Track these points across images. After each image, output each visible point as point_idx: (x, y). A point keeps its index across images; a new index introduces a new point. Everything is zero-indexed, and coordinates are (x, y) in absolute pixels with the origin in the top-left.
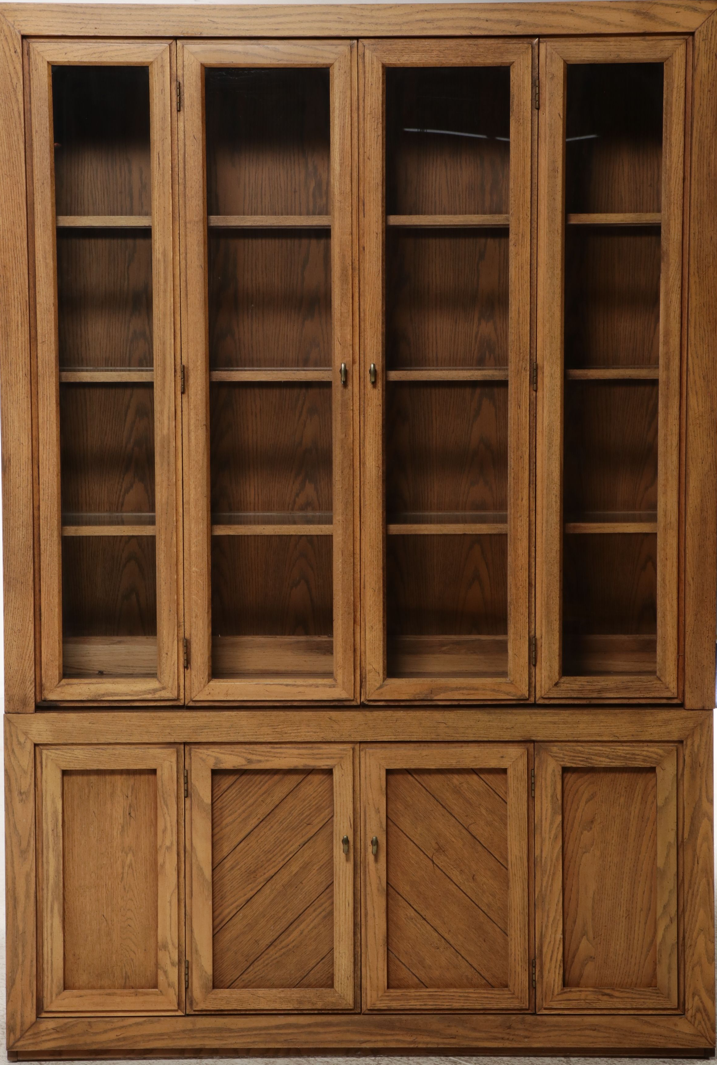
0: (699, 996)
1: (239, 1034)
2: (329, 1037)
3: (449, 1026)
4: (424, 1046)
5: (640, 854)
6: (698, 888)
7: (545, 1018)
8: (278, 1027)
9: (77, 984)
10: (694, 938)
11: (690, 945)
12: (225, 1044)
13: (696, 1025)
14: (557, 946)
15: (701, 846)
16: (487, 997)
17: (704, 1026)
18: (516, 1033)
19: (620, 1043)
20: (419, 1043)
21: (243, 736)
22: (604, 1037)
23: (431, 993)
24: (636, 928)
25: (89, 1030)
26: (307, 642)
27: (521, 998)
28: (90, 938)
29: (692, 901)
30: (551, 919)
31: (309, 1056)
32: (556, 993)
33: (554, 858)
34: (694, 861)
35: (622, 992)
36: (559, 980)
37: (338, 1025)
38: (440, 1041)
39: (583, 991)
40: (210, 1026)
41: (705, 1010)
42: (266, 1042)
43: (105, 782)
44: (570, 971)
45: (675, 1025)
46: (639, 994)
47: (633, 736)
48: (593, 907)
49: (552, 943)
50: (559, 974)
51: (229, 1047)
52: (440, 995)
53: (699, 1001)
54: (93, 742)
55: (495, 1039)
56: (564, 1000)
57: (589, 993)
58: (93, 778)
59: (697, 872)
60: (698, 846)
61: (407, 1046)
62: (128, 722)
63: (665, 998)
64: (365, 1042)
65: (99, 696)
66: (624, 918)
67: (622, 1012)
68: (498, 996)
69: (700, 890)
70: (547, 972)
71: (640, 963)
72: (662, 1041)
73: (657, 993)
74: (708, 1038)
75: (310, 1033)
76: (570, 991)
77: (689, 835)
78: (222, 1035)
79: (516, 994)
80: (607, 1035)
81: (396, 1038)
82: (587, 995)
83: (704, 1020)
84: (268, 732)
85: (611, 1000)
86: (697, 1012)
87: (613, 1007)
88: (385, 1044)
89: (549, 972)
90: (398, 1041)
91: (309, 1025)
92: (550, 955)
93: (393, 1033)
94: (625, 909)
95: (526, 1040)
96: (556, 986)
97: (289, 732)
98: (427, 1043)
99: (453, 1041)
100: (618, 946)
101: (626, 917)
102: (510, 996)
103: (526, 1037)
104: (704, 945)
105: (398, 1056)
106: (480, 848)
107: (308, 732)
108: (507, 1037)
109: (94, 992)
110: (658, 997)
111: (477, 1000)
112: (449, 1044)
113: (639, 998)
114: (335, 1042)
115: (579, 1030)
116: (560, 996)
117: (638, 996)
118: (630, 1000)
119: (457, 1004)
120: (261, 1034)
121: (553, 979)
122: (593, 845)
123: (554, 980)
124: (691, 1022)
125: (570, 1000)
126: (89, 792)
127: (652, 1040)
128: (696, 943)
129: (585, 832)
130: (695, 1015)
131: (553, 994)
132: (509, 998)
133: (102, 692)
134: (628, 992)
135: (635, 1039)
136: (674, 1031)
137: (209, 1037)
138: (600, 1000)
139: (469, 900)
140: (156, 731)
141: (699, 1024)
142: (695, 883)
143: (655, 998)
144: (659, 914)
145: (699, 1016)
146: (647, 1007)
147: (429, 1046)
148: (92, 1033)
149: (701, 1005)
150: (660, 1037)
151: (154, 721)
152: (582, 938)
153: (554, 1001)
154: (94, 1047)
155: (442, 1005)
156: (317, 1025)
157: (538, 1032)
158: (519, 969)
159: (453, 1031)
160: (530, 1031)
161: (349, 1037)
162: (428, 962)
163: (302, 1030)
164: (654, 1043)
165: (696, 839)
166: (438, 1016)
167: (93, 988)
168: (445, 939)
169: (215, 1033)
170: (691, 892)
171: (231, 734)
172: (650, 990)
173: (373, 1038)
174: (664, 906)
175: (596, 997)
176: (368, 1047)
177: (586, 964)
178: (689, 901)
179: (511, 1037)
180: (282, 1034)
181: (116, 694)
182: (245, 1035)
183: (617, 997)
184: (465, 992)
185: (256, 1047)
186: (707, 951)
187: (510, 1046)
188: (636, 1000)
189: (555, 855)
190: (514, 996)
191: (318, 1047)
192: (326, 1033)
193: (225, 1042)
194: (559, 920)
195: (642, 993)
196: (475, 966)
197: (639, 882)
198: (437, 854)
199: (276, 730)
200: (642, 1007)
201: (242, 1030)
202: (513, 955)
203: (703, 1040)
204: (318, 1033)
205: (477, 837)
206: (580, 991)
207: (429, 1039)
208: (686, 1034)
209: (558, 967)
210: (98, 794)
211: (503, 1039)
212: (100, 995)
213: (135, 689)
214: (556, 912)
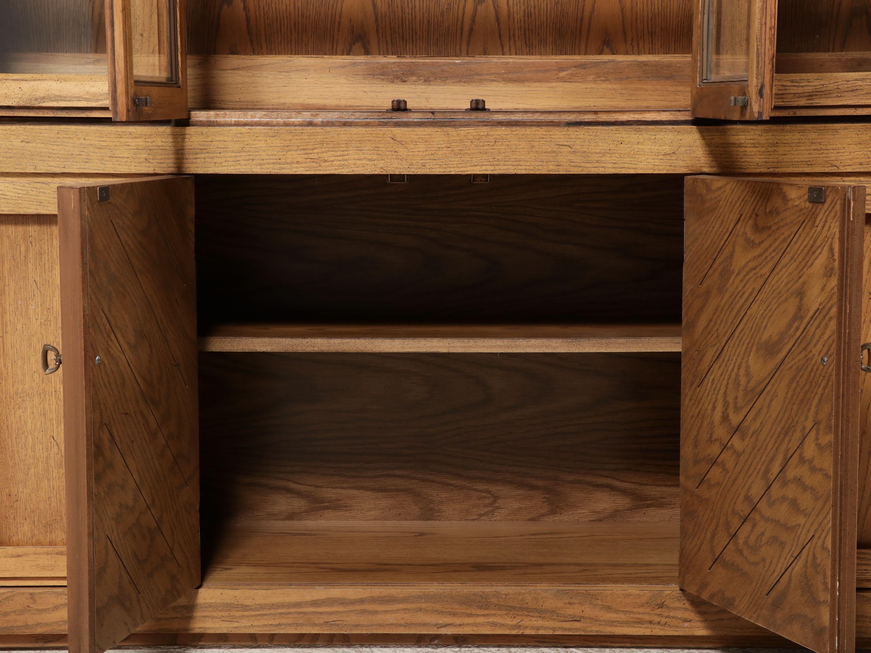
1: (256, 613)
2: (391, 618)
4: (533, 632)
8: (315, 603)
9: (14, 539)
12: (236, 627)
18: (671, 614)
20: (526, 628)
21: (260, 164)
25: (31, 606)
26: (366, 63)
28: (32, 471)
31: (362, 646)
37: (405, 600)
38: (557, 624)
40: (213, 601)
42: (297, 625)
43: (52, 235)
47: (861, 164)
51: (242, 631)
54: (28, 171)
55: (640, 622)
58: (33, 230)
61: (507, 632)
62: (83, 141)
64: (446, 625)
65: (36, 99)
75: (363, 612)
78: (232, 613)
81: (491, 620)
84: (298, 160)
88: (475, 629)
90: (494, 625)
91: (362, 601)
93: (486, 612)
95: (686, 624)
97: (330, 159)
98: (538, 629)
99: (577, 625)
103: (685, 621)
105: (495, 647)
107: (360, 160)
108: (657, 619)
109: (39, 549)
112: (570, 630)
114: (401, 625)
120: (289, 613)
126: (27, 250)
133: (40, 94)
137: (213, 617)
140: (126, 155)
147: (541, 632)
148: (37, 610)
151: (121, 140)
154: (39, 631)
156: (373, 600)
159: (576, 610)
161: (421, 618)
163: (351, 608)
167: (39, 544)
169: (221, 611)
171: (242, 162)
173: (457, 621)
176: (449, 633)
179: (664, 620)
180: (321, 613)
181: (64, 99)
182: (265, 615)
185: (282, 632)
187: (662, 633)
191: (375, 632)
192: (386, 612)
193: (236, 625)
199: (311, 156)
201: (262, 607)
204: (376, 612)
207: (540, 623)
210: (41, 254)
211: (651, 622)
212: (47, 554)
213: (93, 90)
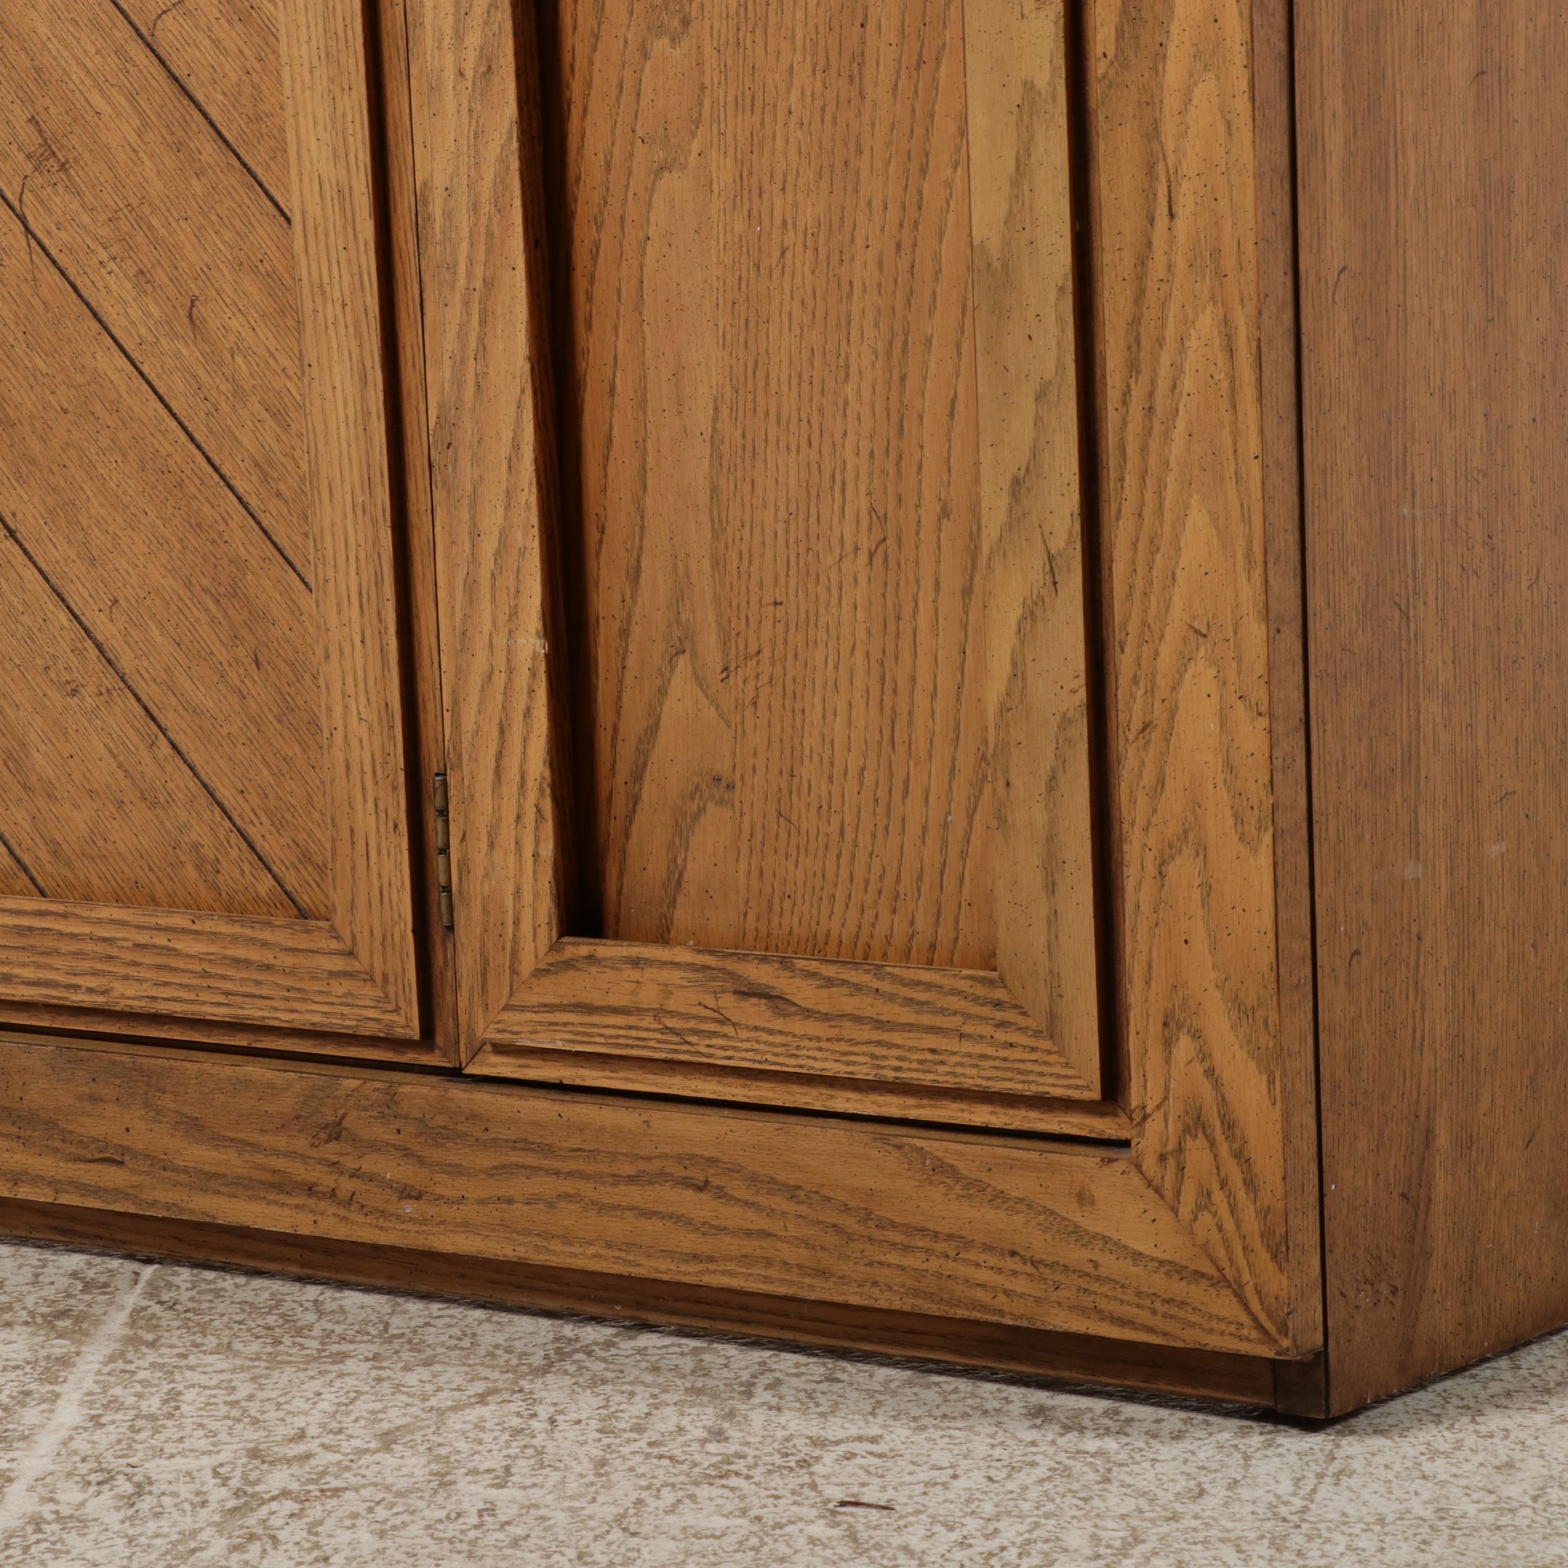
0: (1196, 1035)
3: (93, 1099)
5: (924, 170)
6: (1178, 367)
7: (484, 1099)
10: (1161, 681)
11: (1146, 726)
13: (1185, 1210)
14: (521, 700)
15: (1187, 101)
16: (247, 964)
17: (1229, 1224)
18: (366, 1167)
19: (822, 1273)
22: (749, 1234)
23: (25, 921)
24: (924, 622)
27: (385, 978)
29: (1144, 450)
30: (489, 546)
32: (527, 965)
33: (486, 195)
34: (1150, 195)
35: (830, 983)
36: (536, 895)
38: (64, 1170)
39: (650, 962)
41: (1230, 1126)
44: (624, 852)
45: (1083, 1198)
46: (909, 1001)
48: (715, 489)
49: (500, 680)
50: (536, 855)
52: (61, 934)
53: (1198, 1069)
55: (282, 1186)
56: (563, 1008)
57: (675, 976)
59: (1170, 267)
60: (1171, 102)
63: (1037, 1034)
66: (863, 557)
67: (844, 1102)
68: (288, 961)
69: (1188, 384)
70: (484, 846)
71: (945, 825)
72: (1019, 1285)
73: (998, 1004)
74: (1249, 1292)
76: (591, 958)
77: (1120, 34)
79: (363, 951)
80: (761, 1222)
82: (666, 990)
83: (1224, 1184)
85: (778, 1024)
86: (1187, 1130)
87: (791, 1065)
89: (492, 845)
92: (492, 751)
94: (864, 506)
95: (409, 1208)
96: (526, 927)
98: (16, 1178)
99: (114, 1176)
100: (839, 724)
101: (871, 555)
102: (338, 964)
103: (407, 1193)
104: (1213, 726)
106: (209, 150)
108: (327, 1180)
110: (1002, 1025)
111: (205, 974)
112: (96, 1191)
113: (910, 1027)
115: (631, 1179)
116: (546, 981)
117: (906, 1015)
118: (866, 1033)
119: (131, 990)
121: (510, 888)
122: (697, 123)
123: (518, 892)
124: (1158, 1191)
125: (590, 1009)
127: (970, 1272)
128: (1173, 713)
129: (661, 45)
130: (1180, 1150)
131: (514, 972)
132: (332, 974)
134: (857, 988)
135: (893, 1258)
136: (1077, 1233)
138: (725, 1021)
139: (183, 437)
141: (1199, 1208)
142: (1160, 342)
143: (987, 1030)
144: (990, 533)
145: (1197, 1152)
146: (950, 1082)
147: (23, 1193)
149: (1206, 1090)
150: (1010, 1263)
152: (672, 665)
153: (522, 1009)
155: (68, 987)
157: (457, 1171)
158: (367, 822)
159: (109, 1125)
160: (421, 1161)
162: (41, 762)
164: (980, 1295)
165: (1160, 55)
166: (49, 1046)
168: (99, 646)
170: (1138, 393)
172: (963, 985)
174: (1016, 482)
175: (709, 1001)
177: (695, 818)
178: (1132, 450)
179: (346, 1186)
183: (807, 1013)
184: (159, 928)
186: (1229, 766)
187: (342, 1232)
188: (896, 1038)
189: (489, 173)
190: (357, 966)
194: (522, 553)
195: (922, 996)
196: (226, 794)
197: (928, 343)
198: (39, 180)
200: (927, 1079)
202: (339, 735)
203: (1224, 1305)
205: (192, 84)
206: (636, 962)
207: (19, 1158)
208: (1137, 1256)
209: (530, 816)
211: (310, 1189)
214: (508, 508)
